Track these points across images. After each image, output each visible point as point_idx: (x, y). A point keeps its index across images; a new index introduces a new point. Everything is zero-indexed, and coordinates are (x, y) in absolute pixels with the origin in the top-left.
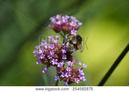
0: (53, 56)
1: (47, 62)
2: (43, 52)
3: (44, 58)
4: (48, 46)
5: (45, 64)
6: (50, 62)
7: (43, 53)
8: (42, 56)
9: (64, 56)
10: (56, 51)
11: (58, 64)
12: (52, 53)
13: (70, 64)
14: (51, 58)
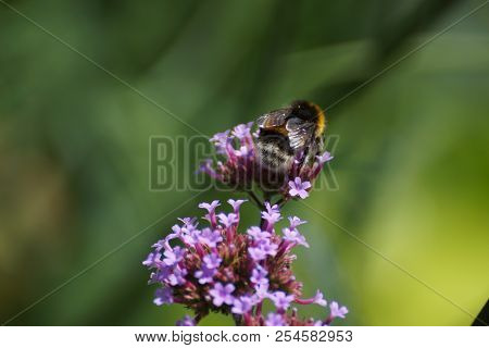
0: (216, 272)
1: (197, 296)
2: (177, 257)
3: (184, 281)
4: (196, 238)
5: (189, 304)
6: (208, 298)
7: (180, 263)
8: (176, 276)
9: (259, 271)
10: (227, 254)
11: (237, 302)
12: (213, 262)
13: (282, 302)
14: (209, 280)
